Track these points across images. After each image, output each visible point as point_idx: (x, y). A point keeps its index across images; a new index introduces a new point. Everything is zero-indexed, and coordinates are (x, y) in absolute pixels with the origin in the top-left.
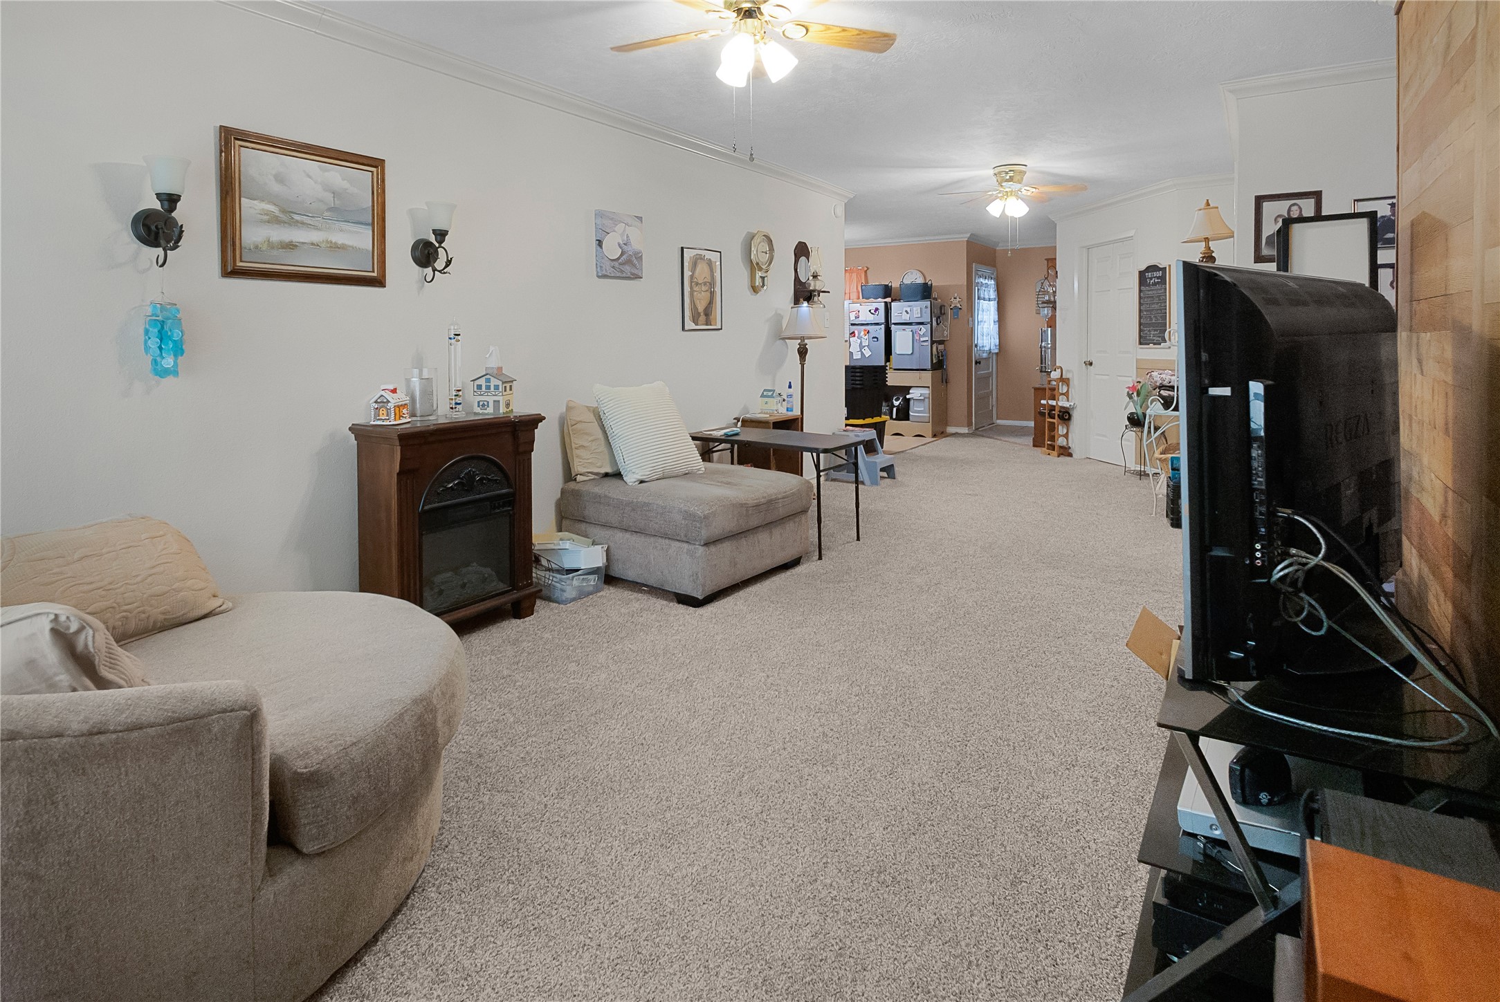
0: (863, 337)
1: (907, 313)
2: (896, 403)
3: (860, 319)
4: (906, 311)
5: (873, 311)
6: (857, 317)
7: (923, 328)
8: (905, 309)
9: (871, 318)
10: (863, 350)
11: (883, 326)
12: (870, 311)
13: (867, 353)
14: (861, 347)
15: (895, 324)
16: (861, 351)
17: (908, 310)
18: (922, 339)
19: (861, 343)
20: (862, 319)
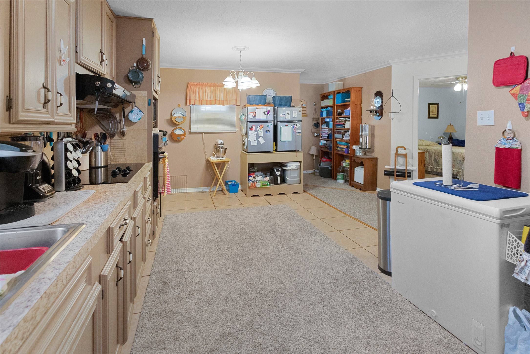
0: (259, 130)
1: (289, 115)
2: (278, 173)
3: (257, 118)
4: (288, 113)
5: (266, 113)
6: (254, 117)
7: (298, 124)
8: (287, 112)
9: (264, 118)
10: (259, 139)
11: (272, 123)
12: (264, 113)
13: (262, 141)
14: (258, 137)
15: (281, 122)
16: (257, 140)
17: (289, 112)
18: (297, 131)
19: (257, 134)
20: (258, 118)
